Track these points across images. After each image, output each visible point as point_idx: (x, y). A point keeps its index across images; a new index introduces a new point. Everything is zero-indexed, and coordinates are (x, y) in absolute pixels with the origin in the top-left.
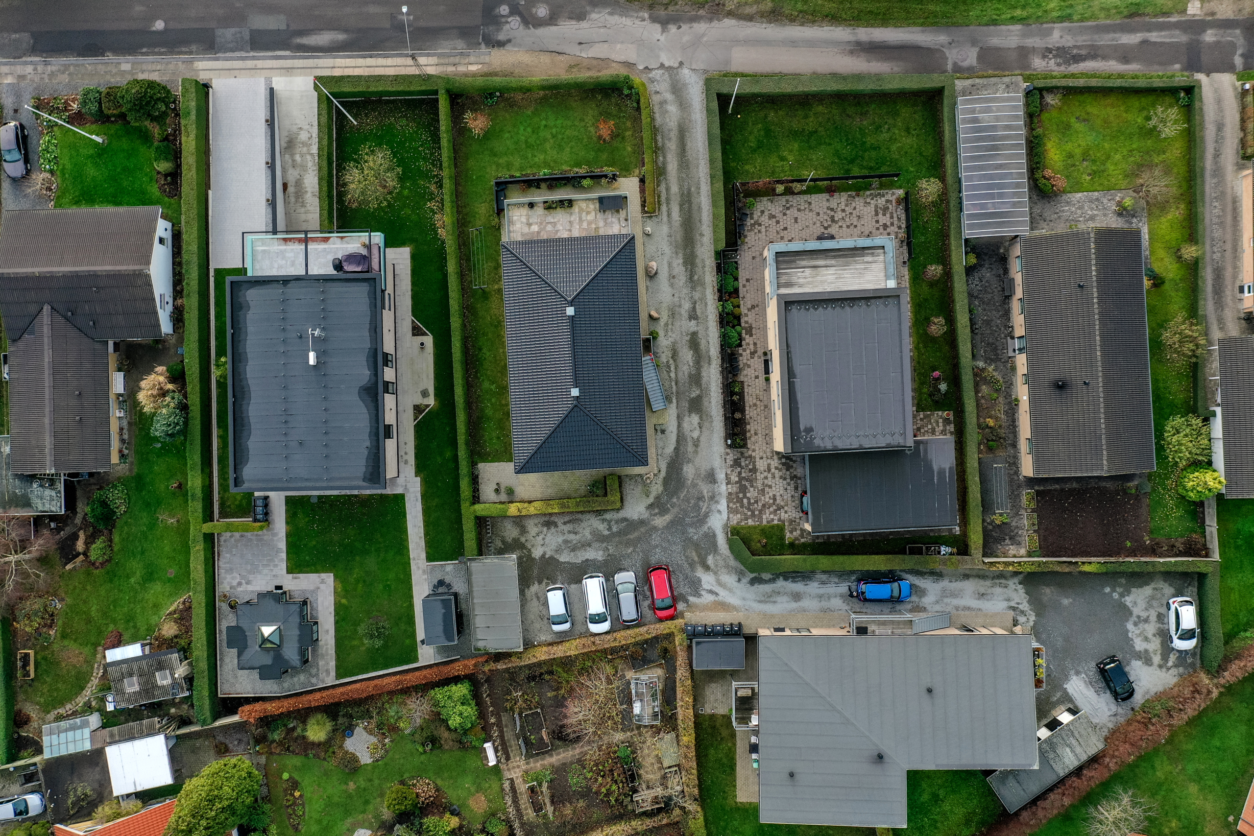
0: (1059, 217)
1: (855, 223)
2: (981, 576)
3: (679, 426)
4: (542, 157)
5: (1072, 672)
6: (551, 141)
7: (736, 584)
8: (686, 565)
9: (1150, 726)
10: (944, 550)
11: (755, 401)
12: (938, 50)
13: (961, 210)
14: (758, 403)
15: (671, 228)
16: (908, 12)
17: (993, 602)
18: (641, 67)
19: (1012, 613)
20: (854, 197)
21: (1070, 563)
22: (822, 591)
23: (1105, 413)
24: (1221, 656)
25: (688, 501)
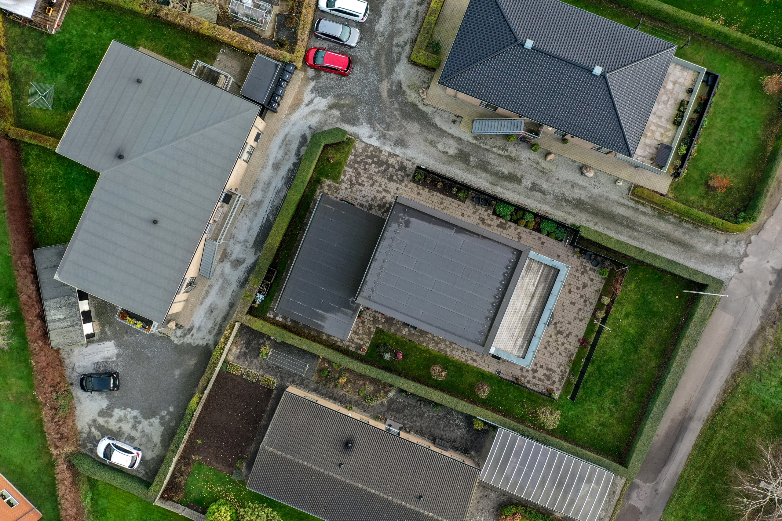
0: (478, 510)
1: (548, 349)
2: (226, 317)
3: (453, 136)
4: (718, 125)
5: (121, 352)
6: (728, 139)
7: (308, 124)
8: (341, 91)
9: (52, 389)
10: (261, 297)
11: (445, 204)
12: (655, 478)
13: (522, 435)
14: (442, 207)
15: (613, 202)
16: (697, 469)
17: (203, 316)
18: (753, 238)
19: (187, 327)
20: (570, 357)
21: (205, 388)
22: (272, 188)
23: (310, 468)
24: (80, 469)
25: (390, 116)
